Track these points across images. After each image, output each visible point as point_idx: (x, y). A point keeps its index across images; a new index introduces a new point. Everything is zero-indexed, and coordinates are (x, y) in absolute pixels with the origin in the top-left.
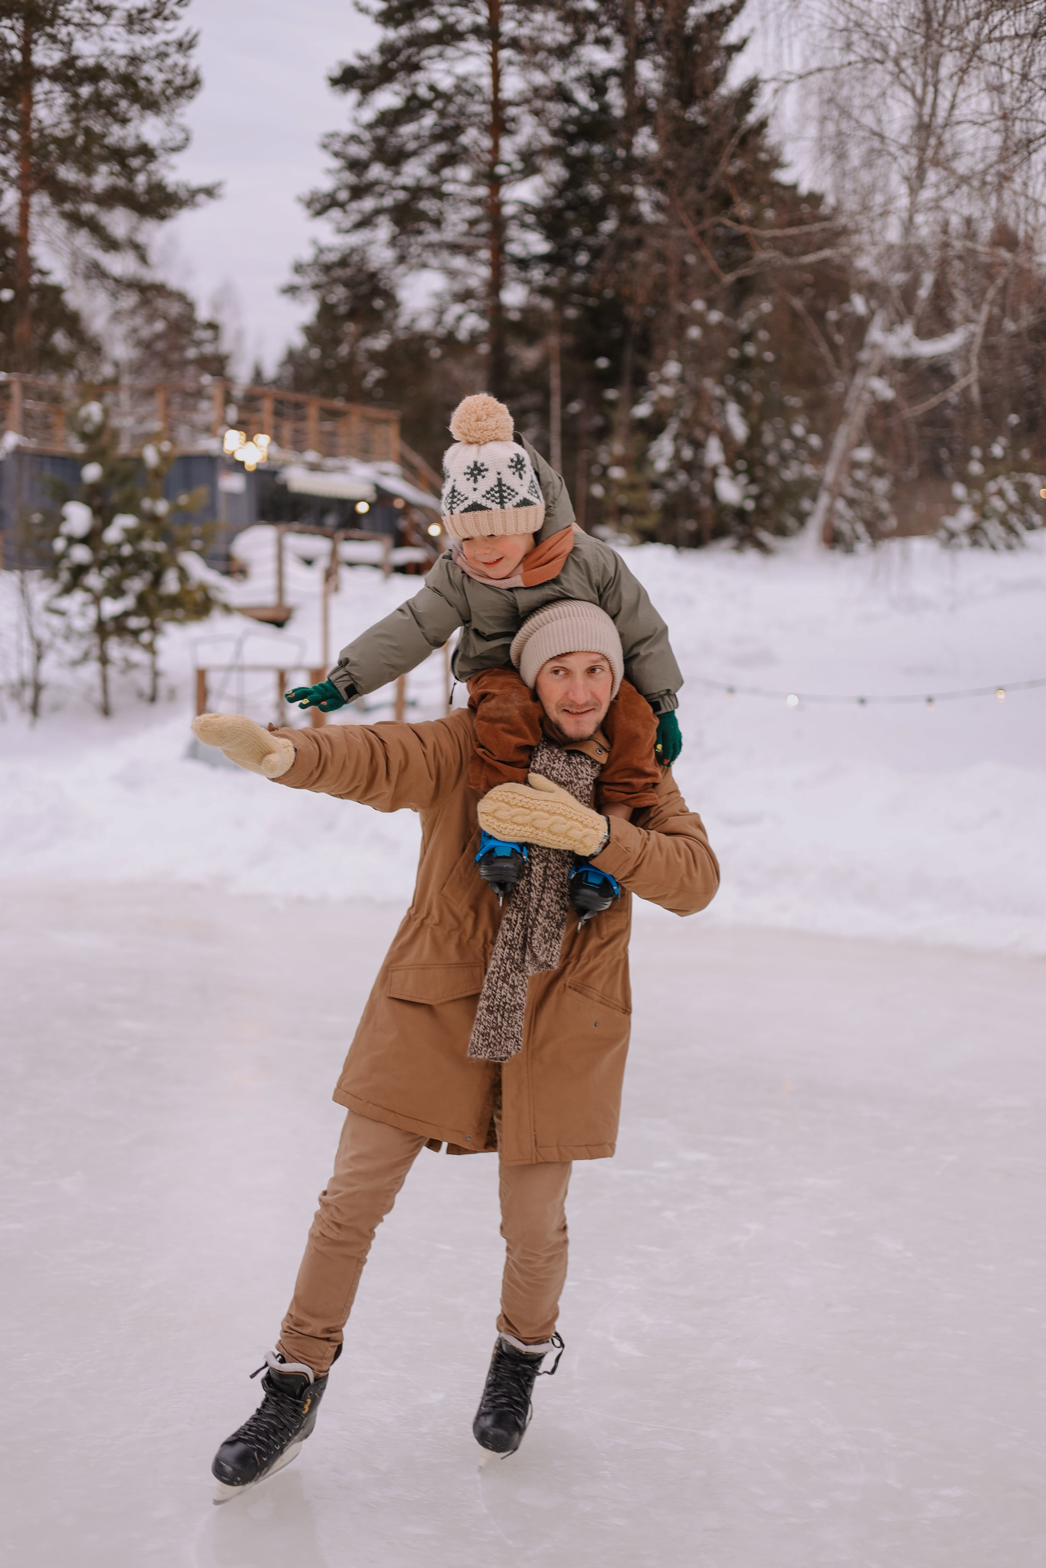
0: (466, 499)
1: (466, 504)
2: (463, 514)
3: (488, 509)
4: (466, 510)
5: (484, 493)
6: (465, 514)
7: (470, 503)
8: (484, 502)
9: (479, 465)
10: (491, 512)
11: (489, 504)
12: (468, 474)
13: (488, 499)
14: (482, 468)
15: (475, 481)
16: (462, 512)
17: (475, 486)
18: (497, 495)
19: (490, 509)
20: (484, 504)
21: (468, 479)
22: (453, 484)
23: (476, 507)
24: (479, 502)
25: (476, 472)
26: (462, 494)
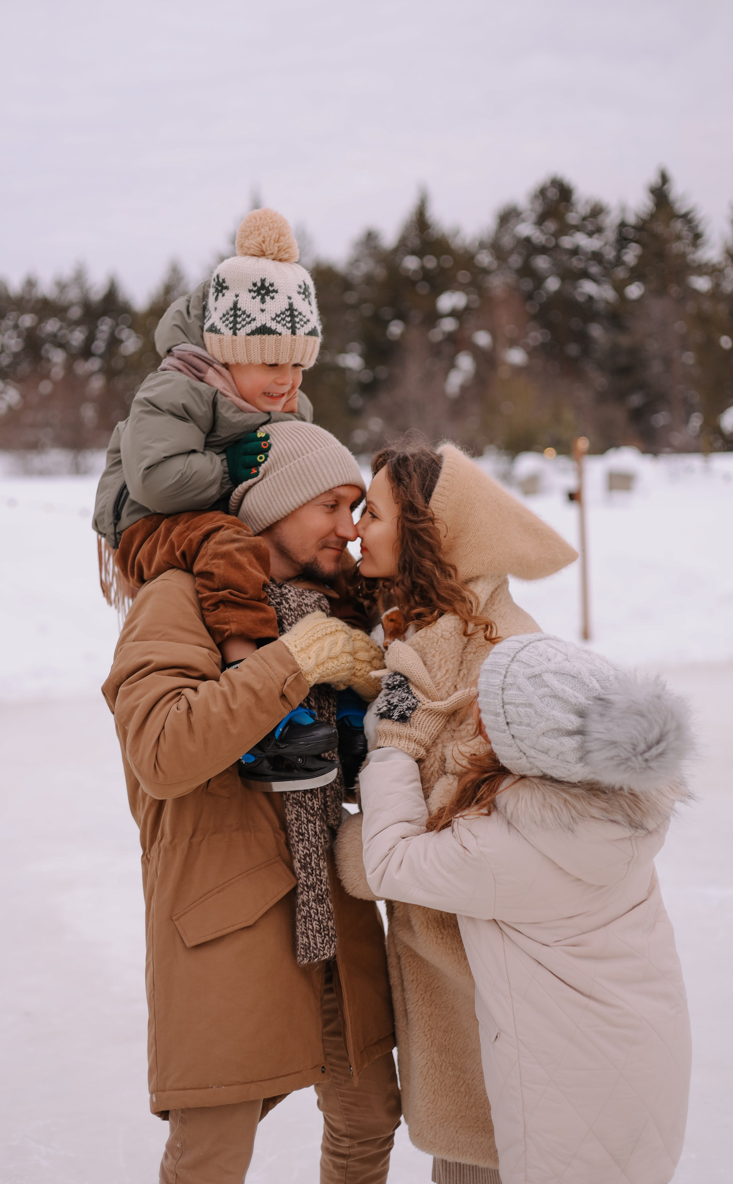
0: (254, 319)
1: (254, 326)
2: (249, 337)
3: (277, 333)
4: (253, 333)
5: (274, 316)
6: (252, 338)
7: (259, 325)
8: (273, 325)
9: (267, 284)
10: (280, 337)
11: (279, 328)
12: (255, 292)
13: (279, 322)
14: (271, 289)
15: (263, 301)
16: (248, 335)
17: (263, 307)
18: (288, 319)
19: (280, 334)
20: (273, 328)
21: (254, 298)
22: (235, 298)
23: (264, 330)
24: (268, 325)
25: (263, 292)
26: (248, 313)
